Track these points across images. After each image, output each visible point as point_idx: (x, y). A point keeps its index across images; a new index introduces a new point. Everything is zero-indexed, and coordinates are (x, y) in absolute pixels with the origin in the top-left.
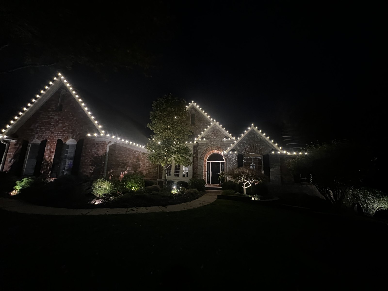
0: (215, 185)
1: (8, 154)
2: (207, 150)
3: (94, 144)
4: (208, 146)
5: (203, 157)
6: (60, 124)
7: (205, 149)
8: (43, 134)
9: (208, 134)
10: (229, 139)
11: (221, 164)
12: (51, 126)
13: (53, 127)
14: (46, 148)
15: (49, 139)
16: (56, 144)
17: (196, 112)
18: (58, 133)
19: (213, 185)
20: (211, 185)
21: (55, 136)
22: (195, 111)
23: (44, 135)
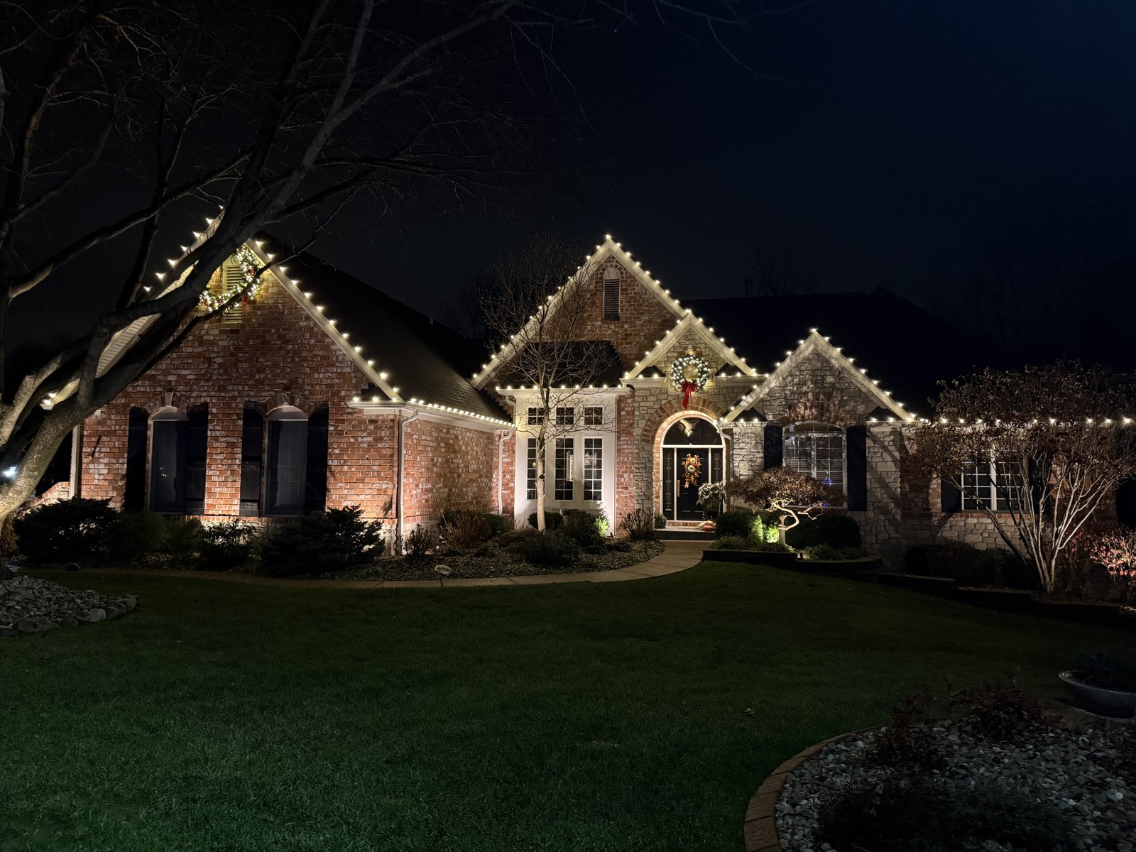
0: (691, 525)
1: (84, 450)
2: (664, 412)
3: (364, 422)
4: (668, 396)
5: (651, 435)
6: (242, 362)
7: (658, 406)
8: (192, 391)
9: (668, 357)
10: (739, 375)
11: (710, 455)
12: (214, 369)
13: (221, 371)
14: (209, 433)
15: (214, 405)
16: (241, 422)
17: (622, 273)
18: (241, 388)
19: (686, 524)
20: (679, 525)
21: (234, 398)
22: (620, 269)
23: (195, 394)
